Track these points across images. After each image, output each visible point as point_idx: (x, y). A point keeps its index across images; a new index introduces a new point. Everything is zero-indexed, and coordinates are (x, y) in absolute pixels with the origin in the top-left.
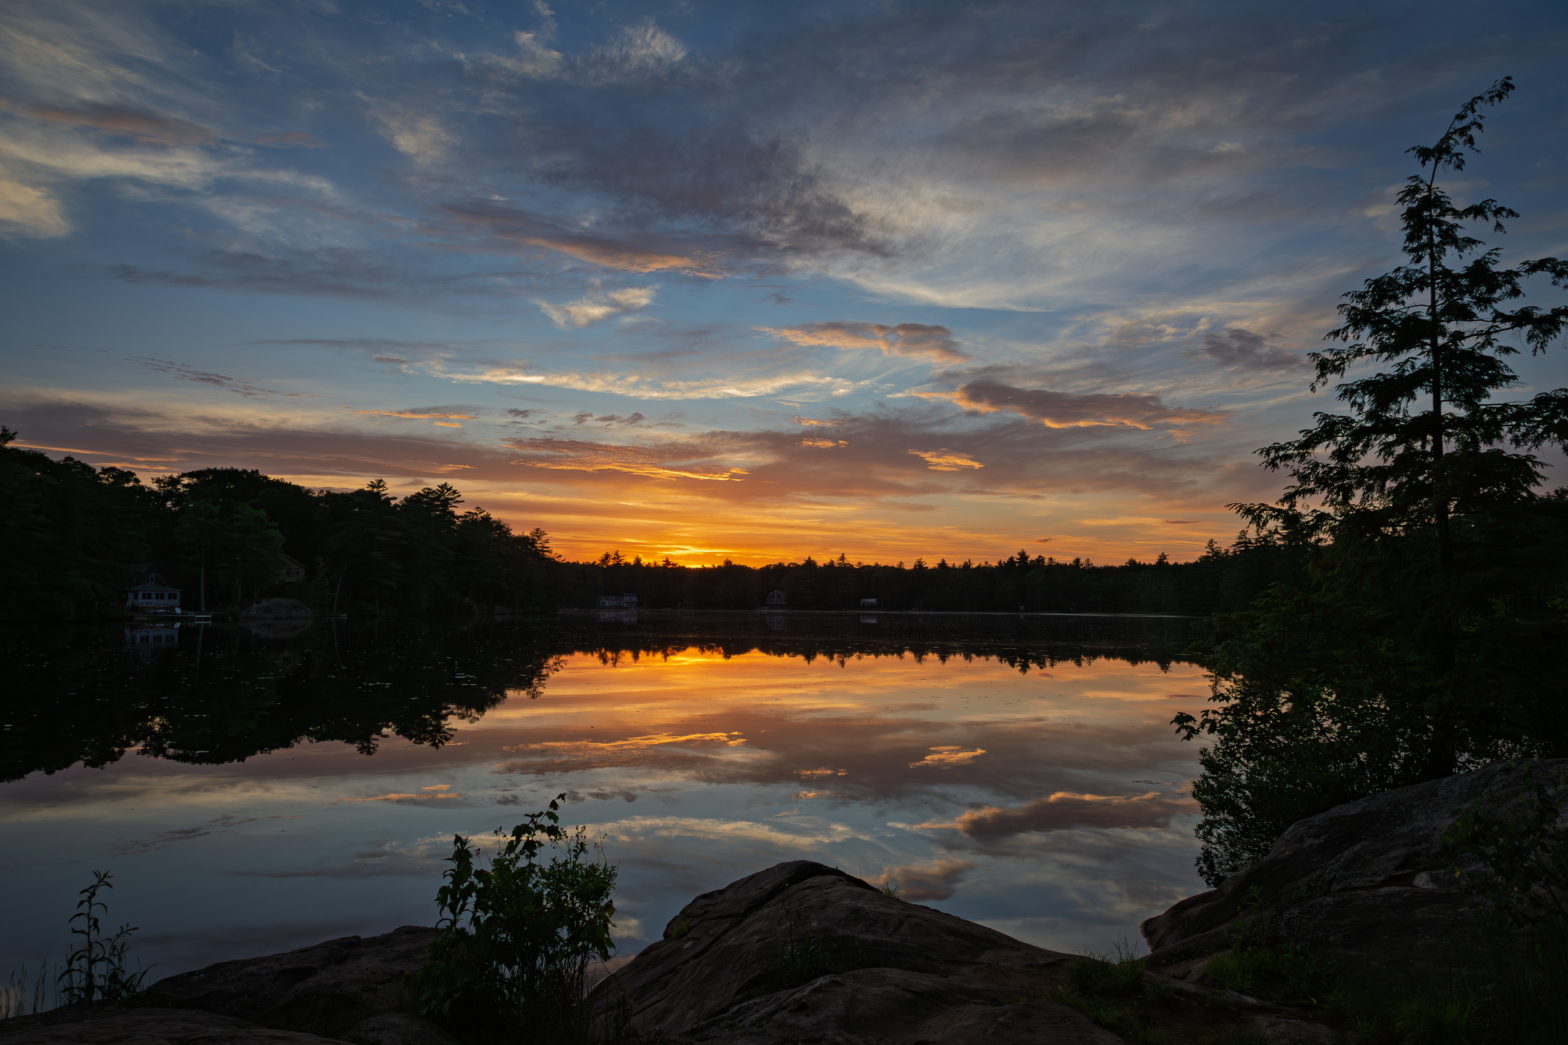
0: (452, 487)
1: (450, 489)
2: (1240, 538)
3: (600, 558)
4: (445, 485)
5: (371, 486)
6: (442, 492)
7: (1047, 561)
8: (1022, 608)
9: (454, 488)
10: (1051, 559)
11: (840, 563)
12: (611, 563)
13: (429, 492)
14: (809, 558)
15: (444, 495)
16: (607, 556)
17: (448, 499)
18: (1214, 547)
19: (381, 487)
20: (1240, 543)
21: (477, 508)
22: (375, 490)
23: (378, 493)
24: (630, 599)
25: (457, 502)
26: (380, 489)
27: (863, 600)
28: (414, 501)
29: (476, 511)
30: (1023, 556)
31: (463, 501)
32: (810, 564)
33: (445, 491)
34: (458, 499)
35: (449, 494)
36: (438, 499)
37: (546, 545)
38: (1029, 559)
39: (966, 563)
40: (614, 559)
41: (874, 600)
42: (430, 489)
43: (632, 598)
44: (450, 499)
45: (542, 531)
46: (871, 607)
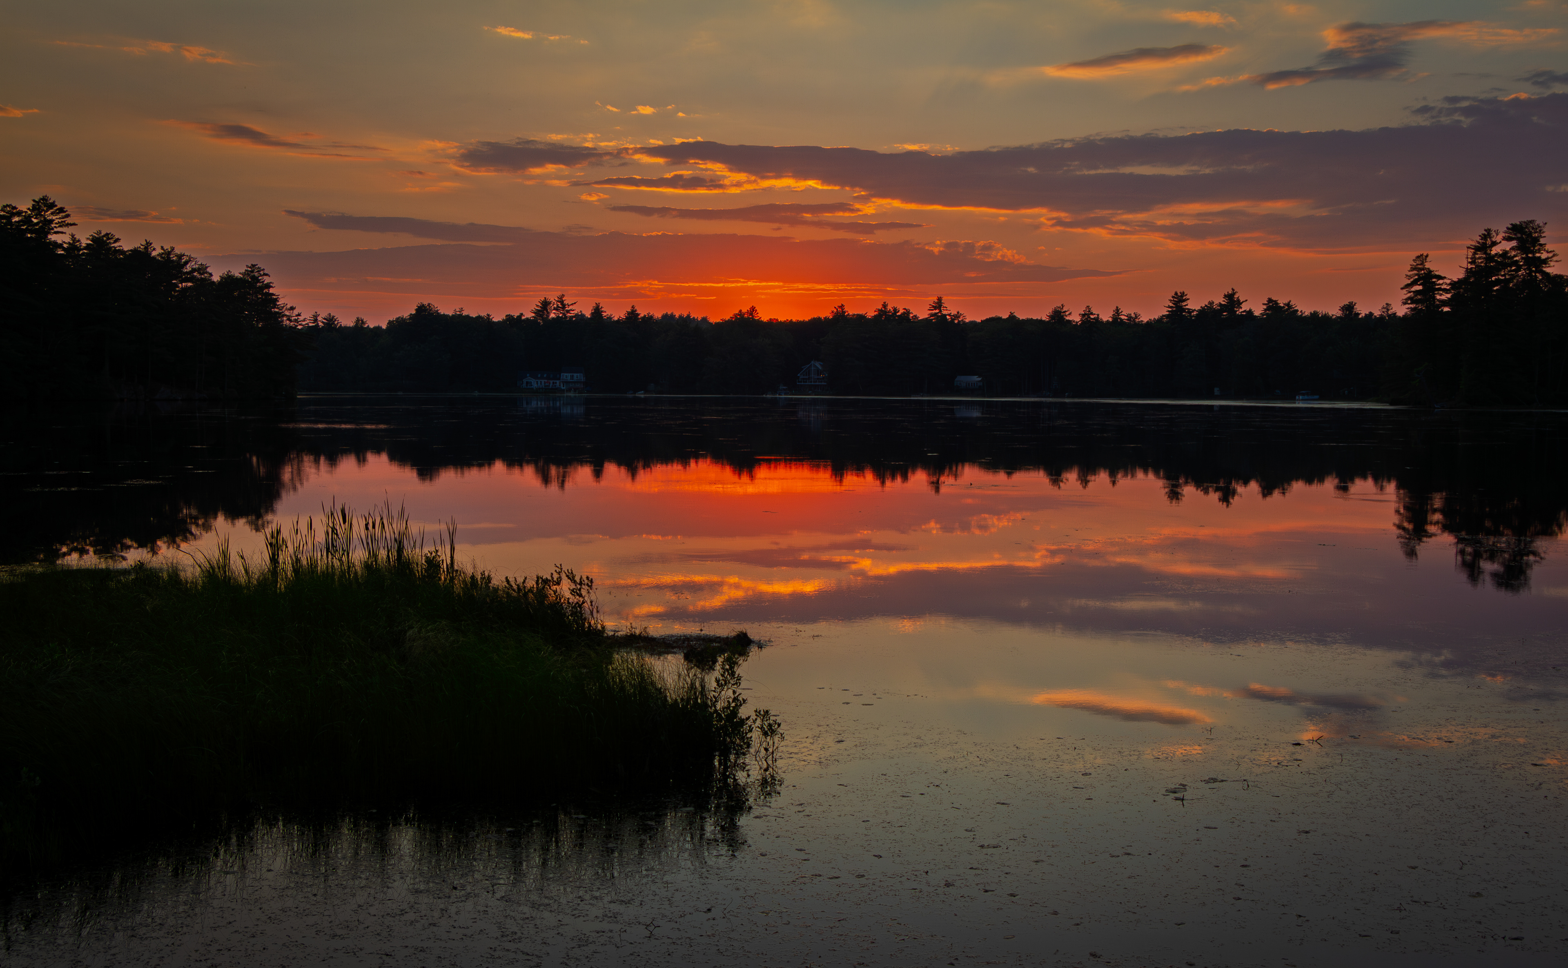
0: (54, 202)
1: (53, 205)
3: (534, 307)
4: (44, 199)
6: (38, 211)
8: (1217, 391)
9: (60, 203)
12: (552, 315)
13: (10, 211)
15: (39, 215)
16: (545, 304)
17: (46, 221)
21: (105, 235)
24: (572, 376)
25: (63, 225)
27: (956, 377)
29: (105, 240)
31: (74, 224)
33: (44, 208)
34: (68, 220)
35: (52, 213)
36: (25, 221)
40: (557, 308)
41: (976, 378)
42: (15, 208)
43: (575, 375)
44: (51, 221)
45: (259, 270)
46: (970, 390)
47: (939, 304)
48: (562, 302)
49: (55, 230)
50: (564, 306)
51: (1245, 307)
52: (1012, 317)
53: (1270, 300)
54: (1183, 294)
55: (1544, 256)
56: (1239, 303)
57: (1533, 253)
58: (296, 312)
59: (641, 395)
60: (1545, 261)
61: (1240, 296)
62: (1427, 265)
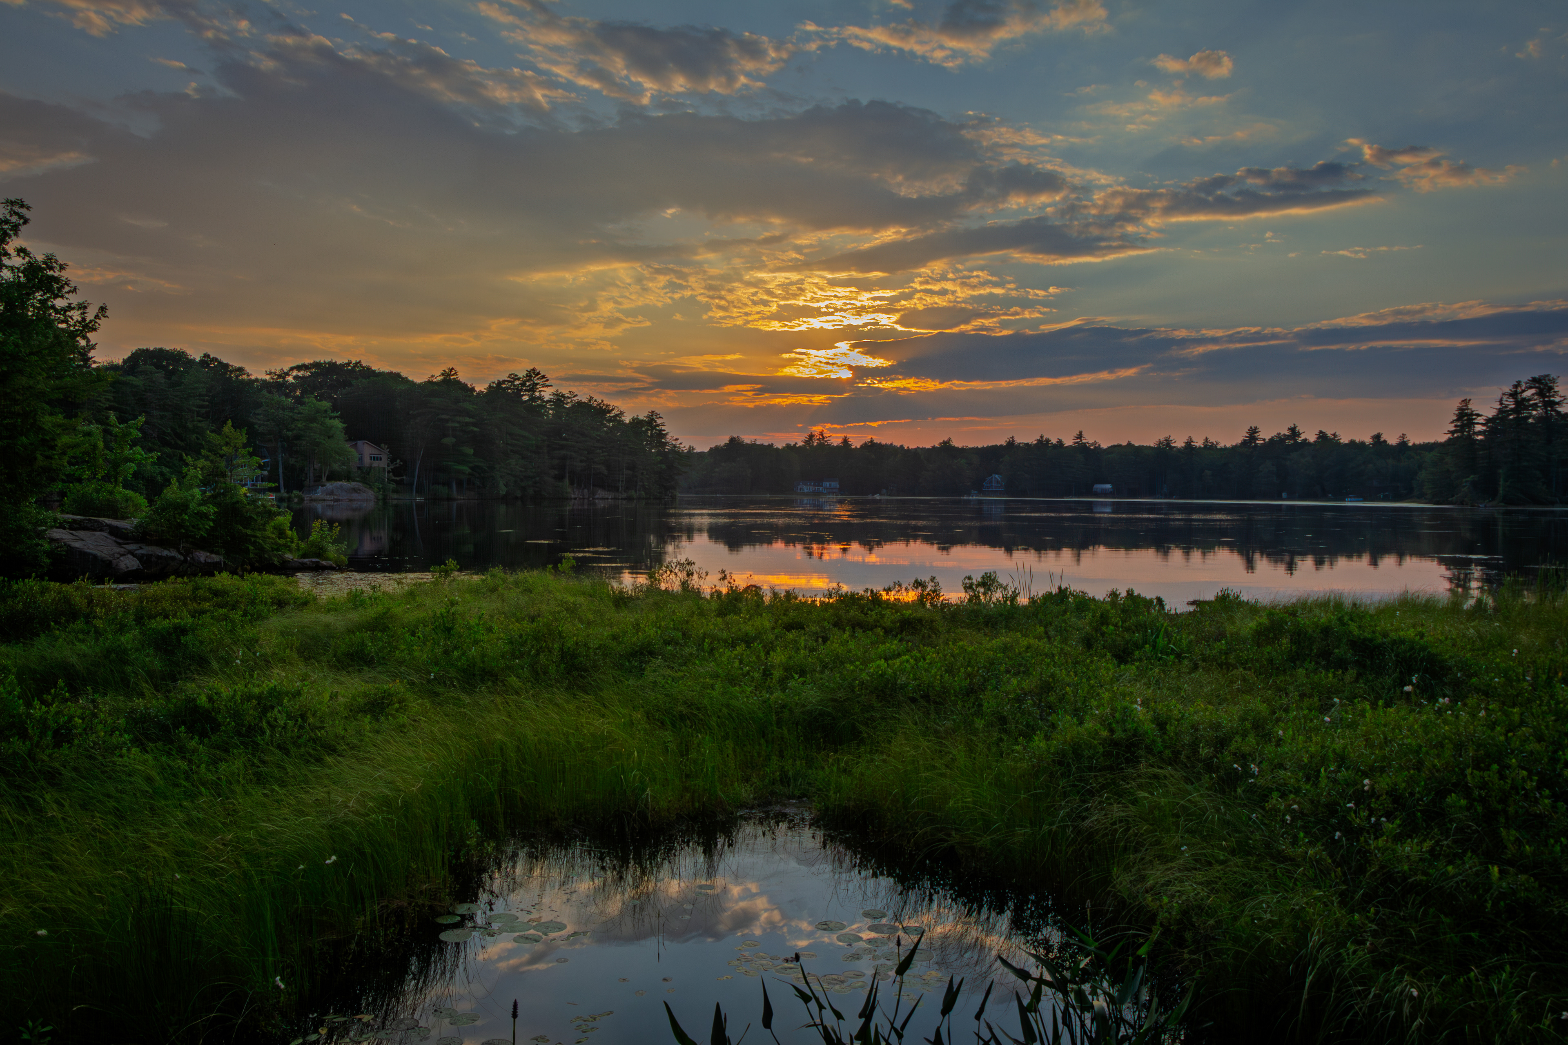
1: (539, 373)
3: (803, 439)
4: (534, 370)
5: (443, 374)
6: (530, 376)
8: (1284, 495)
9: (541, 373)
11: (1076, 443)
12: (816, 444)
13: (514, 377)
14: (1043, 436)
15: (531, 380)
16: (811, 437)
19: (455, 375)
22: (450, 378)
23: (455, 380)
24: (831, 485)
26: (454, 377)
27: (1095, 486)
28: (499, 389)
29: (568, 395)
30: (1294, 433)
31: (552, 386)
33: (533, 376)
34: (547, 383)
35: (538, 379)
36: (523, 384)
40: (819, 440)
41: (1109, 486)
42: (516, 376)
43: (833, 483)
44: (537, 384)
45: (657, 414)
46: (1105, 494)
47: (1080, 436)
49: (541, 389)
50: (823, 438)
51: (1303, 437)
52: (1129, 444)
53: (1321, 432)
54: (1256, 428)
55: (1557, 399)
56: (1299, 435)
57: (1549, 397)
58: (679, 442)
59: (877, 497)
60: (1558, 403)
61: (1300, 429)
62: (1470, 406)
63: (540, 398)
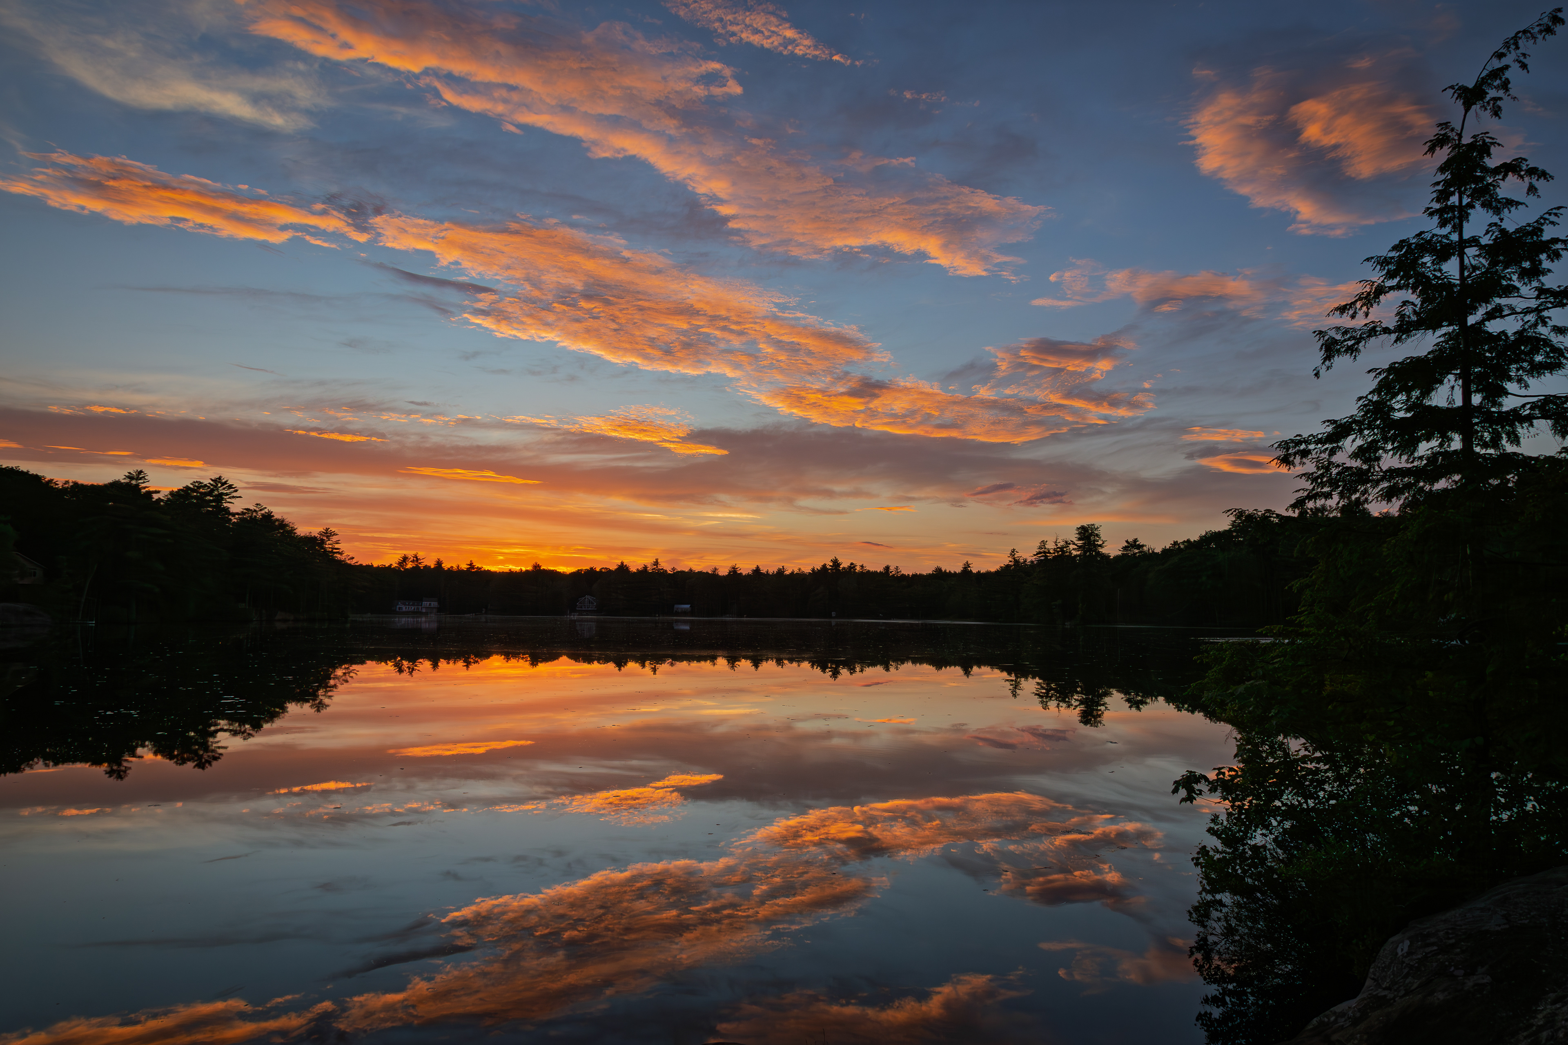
0: (227, 481)
1: (225, 483)
2: (1040, 548)
4: (220, 478)
5: (128, 477)
6: (216, 486)
7: (858, 569)
8: (834, 614)
9: (230, 483)
10: (862, 566)
11: (654, 569)
12: (409, 565)
13: (199, 485)
14: (622, 563)
15: (217, 490)
16: (405, 559)
17: (222, 494)
18: (1016, 556)
19: (141, 479)
20: (1040, 553)
21: (257, 504)
22: (134, 482)
23: (137, 485)
24: (430, 604)
25: (233, 497)
26: (140, 481)
27: (676, 606)
28: (182, 496)
29: (255, 508)
30: (836, 563)
31: (240, 497)
32: (623, 568)
33: (219, 485)
34: (235, 494)
35: (224, 489)
36: (210, 493)
37: (337, 546)
38: (841, 566)
39: (779, 570)
40: (413, 561)
41: (688, 606)
42: (201, 483)
43: (432, 603)
44: (224, 495)
46: (685, 613)
47: (656, 563)
48: (416, 557)
49: (228, 500)
50: (417, 560)
52: (691, 570)
55: (1100, 543)
56: (838, 564)
57: (1094, 541)
60: (1100, 546)
63: (226, 510)
